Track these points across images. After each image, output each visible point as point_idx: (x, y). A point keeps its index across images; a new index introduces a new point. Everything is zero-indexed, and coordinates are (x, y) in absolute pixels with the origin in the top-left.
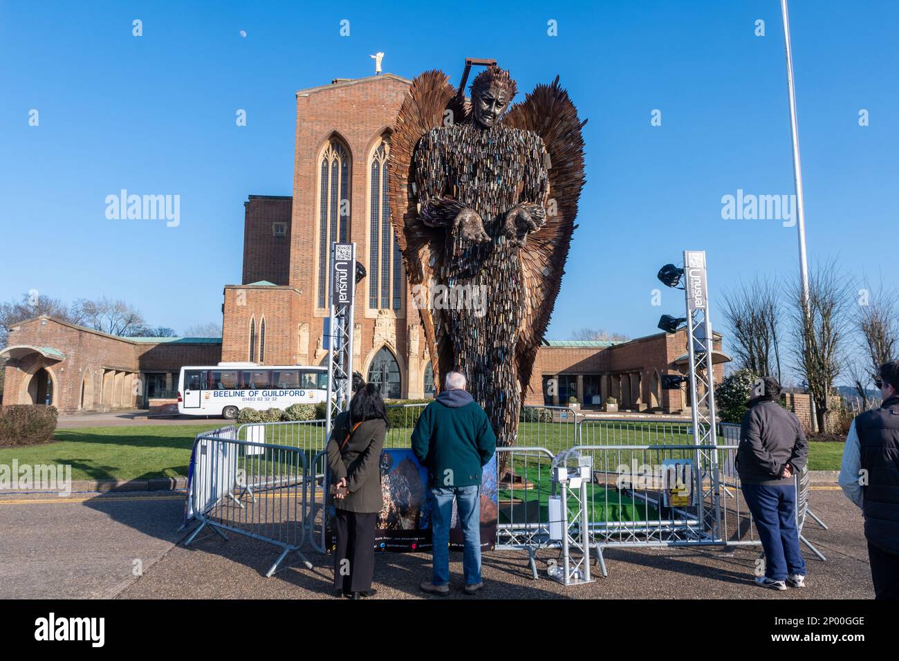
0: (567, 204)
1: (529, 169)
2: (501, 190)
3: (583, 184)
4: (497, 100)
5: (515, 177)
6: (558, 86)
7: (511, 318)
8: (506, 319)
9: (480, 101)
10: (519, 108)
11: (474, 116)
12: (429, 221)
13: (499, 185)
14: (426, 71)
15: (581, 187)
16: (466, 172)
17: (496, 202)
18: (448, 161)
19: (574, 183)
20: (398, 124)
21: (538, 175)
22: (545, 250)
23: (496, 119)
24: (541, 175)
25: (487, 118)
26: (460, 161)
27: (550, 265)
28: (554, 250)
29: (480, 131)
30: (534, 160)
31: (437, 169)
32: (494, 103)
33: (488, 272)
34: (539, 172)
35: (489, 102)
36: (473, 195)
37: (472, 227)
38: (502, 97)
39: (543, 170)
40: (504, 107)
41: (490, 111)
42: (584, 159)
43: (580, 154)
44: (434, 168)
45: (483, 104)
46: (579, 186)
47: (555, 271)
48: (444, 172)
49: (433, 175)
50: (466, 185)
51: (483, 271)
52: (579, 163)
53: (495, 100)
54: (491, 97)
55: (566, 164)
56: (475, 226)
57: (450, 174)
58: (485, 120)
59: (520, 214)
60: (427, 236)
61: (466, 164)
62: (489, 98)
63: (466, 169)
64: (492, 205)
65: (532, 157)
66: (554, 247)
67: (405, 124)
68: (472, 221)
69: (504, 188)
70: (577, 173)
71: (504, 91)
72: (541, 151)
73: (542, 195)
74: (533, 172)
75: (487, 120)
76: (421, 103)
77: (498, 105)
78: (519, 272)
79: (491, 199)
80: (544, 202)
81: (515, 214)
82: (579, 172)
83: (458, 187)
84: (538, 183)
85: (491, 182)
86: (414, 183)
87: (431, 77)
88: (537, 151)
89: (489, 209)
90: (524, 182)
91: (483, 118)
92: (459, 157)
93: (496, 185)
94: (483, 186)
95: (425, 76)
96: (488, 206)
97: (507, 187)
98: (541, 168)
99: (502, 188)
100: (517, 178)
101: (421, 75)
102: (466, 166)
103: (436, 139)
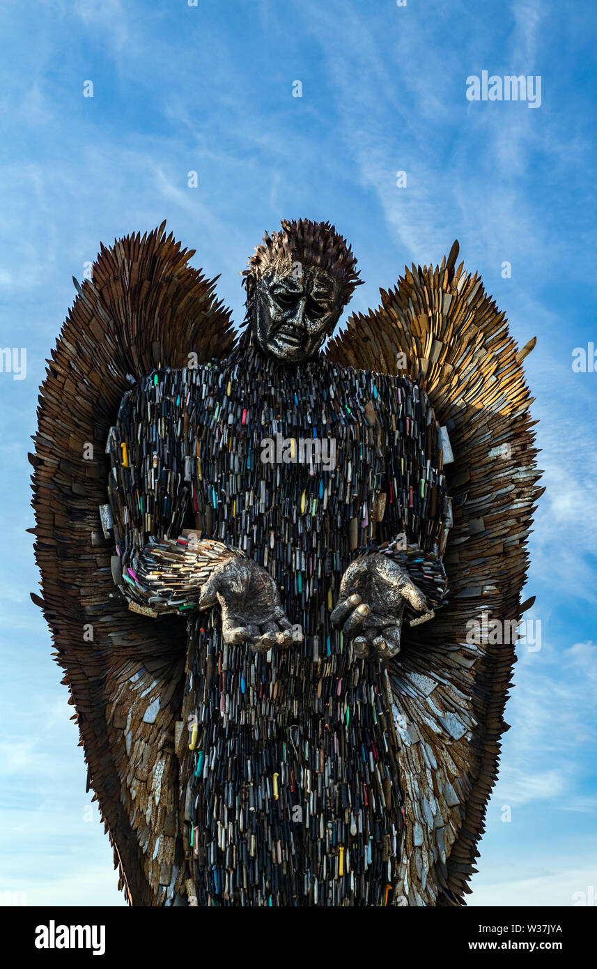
0: (500, 549)
1: (398, 463)
2: (330, 513)
3: (535, 497)
4: (309, 298)
5: (363, 482)
6: (456, 266)
7: (368, 859)
8: (353, 866)
9: (267, 301)
10: (364, 323)
11: (255, 339)
12: (143, 600)
13: (321, 502)
14: (134, 234)
15: (532, 505)
16: (236, 470)
17: (314, 545)
18: (190, 445)
19: (514, 497)
20: (59, 356)
21: (421, 477)
22: (449, 670)
23: (309, 346)
24: (428, 478)
25: (285, 341)
26: (218, 444)
27: (467, 710)
28: (473, 668)
29: (271, 374)
30: (409, 442)
31: (162, 468)
32: (302, 304)
33: (302, 733)
34: (424, 471)
35: (288, 302)
36: (255, 527)
37: (251, 607)
38: (322, 290)
39: (432, 465)
40: (327, 314)
41: (292, 324)
42: (535, 434)
43: (522, 423)
44: (155, 465)
45: (275, 307)
46: (526, 501)
47: (481, 725)
48: (179, 474)
49: (152, 481)
50: (235, 504)
51: (287, 730)
52: (524, 447)
53: (305, 297)
54: (292, 291)
55: (490, 450)
56: (259, 604)
57: (194, 477)
58: (282, 347)
59: (379, 570)
60: (138, 643)
61: (234, 450)
62: (287, 292)
63: (234, 462)
64: (305, 553)
65: (403, 434)
66: (474, 662)
67: (80, 357)
68: (250, 590)
69: (334, 510)
70: (518, 471)
71: (326, 275)
72: (425, 420)
73: (434, 528)
74: (409, 469)
75: (287, 347)
76: (121, 309)
77: (313, 310)
78: (386, 729)
79: (301, 537)
80: (439, 544)
81: (366, 568)
82: (524, 468)
83: (216, 510)
84: (423, 495)
85: (301, 495)
86: (106, 507)
87: (145, 250)
88: (416, 420)
89: (299, 562)
90: (385, 494)
91: (277, 340)
92: (217, 436)
93: (315, 500)
94: (281, 505)
95: (129, 244)
96: (294, 556)
97: (343, 508)
98: (429, 462)
99: (331, 509)
100: (368, 485)
101: (118, 241)
102: (234, 455)
103: (159, 394)
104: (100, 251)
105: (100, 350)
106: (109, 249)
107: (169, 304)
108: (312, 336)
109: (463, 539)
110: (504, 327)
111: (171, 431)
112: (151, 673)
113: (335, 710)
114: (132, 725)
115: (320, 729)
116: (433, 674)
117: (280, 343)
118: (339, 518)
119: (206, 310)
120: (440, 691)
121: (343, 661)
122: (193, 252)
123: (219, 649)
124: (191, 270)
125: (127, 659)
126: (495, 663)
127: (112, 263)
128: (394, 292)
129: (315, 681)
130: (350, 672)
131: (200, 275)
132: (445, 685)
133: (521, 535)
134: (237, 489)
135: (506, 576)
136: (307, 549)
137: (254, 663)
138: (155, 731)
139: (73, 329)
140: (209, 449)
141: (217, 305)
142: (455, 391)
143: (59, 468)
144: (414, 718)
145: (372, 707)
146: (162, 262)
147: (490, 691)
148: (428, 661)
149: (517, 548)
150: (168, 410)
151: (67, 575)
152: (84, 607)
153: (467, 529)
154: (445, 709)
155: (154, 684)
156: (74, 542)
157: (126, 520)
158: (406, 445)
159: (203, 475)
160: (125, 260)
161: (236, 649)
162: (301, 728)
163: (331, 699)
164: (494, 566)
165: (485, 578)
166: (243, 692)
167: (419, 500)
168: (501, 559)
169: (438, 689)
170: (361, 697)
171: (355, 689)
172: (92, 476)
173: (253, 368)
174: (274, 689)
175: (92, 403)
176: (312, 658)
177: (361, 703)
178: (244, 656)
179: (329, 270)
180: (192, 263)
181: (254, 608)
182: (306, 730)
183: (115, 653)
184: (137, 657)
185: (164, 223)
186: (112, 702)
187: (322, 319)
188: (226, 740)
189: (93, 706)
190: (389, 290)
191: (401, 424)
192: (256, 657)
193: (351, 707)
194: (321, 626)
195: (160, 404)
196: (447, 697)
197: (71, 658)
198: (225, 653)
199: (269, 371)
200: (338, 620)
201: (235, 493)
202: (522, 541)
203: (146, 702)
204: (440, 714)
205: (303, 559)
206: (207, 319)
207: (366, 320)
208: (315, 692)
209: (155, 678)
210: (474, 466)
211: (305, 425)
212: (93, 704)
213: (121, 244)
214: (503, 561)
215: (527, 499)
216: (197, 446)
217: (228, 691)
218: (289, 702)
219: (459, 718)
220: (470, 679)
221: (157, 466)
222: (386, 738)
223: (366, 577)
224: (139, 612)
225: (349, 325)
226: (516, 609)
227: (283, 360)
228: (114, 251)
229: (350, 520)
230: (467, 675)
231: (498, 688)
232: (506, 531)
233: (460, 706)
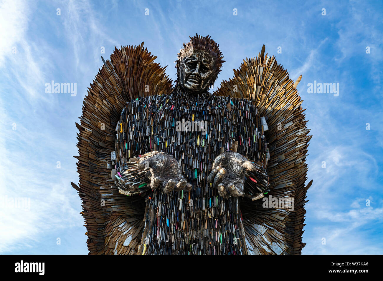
1: (243, 129)
2: (211, 145)
3: (307, 141)
4: (201, 63)
5: (226, 133)
6: (265, 56)
9: (184, 67)
10: (227, 84)
11: (180, 85)
13: (207, 140)
14: (130, 46)
15: (307, 144)
16: (167, 127)
17: (203, 158)
18: (149, 121)
19: (298, 142)
20: (94, 87)
21: (254, 134)
22: (273, 222)
23: (202, 84)
24: (257, 135)
25: (191, 81)
26: (160, 118)
27: (283, 241)
28: (285, 220)
29: (186, 97)
30: (247, 121)
31: (136, 131)
32: (198, 66)
33: (198, 247)
34: (255, 132)
35: (192, 65)
36: (176, 152)
37: (167, 175)
38: (206, 60)
39: (259, 130)
40: (210, 71)
41: (194, 74)
42: (305, 115)
43: (298, 111)
44: (133, 130)
45: (187, 68)
46: (304, 143)
47: (290, 247)
48: (144, 134)
49: (131, 136)
50: (167, 142)
51: (191, 246)
52: (300, 121)
53: (199, 63)
54: (194, 60)
55: (285, 125)
56: (171, 173)
57: (150, 134)
58: (190, 85)
59: (231, 157)
60: (124, 211)
61: (167, 119)
62: (192, 61)
63: (167, 124)
64: (199, 161)
65: (245, 118)
66: (284, 217)
67: (105, 90)
68: (166, 166)
69: (213, 144)
70: (299, 131)
71: (208, 54)
72: (255, 113)
73: (261, 156)
74: (248, 130)
75: (192, 84)
76: (124, 75)
77: (203, 69)
78: (241, 246)
79: (197, 155)
80: (264, 163)
81: (225, 156)
82: (301, 130)
83: (158, 146)
84: (255, 141)
85: (198, 138)
86: (114, 152)
87: (135, 53)
88: (250, 112)
89: (196, 165)
90: (237, 141)
91: (188, 82)
92: (160, 115)
93: (204, 140)
94: (188, 142)
95: (128, 50)
96: (193, 162)
97: (217, 143)
98: (257, 128)
99: (211, 143)
100: (229, 135)
101: (123, 47)
102: (167, 121)
103: (137, 104)
104: (115, 50)
105: (114, 89)
106: (119, 50)
107: (146, 76)
108: (203, 79)
109: (276, 164)
110: (287, 75)
111: (142, 118)
112: (130, 223)
113: (215, 235)
114: (118, 247)
115: (207, 245)
116: (264, 224)
117: (189, 83)
118: (215, 147)
119: (162, 79)
120: (269, 232)
121: (218, 211)
122: (156, 57)
123: (157, 206)
124: (155, 64)
125: (119, 217)
126: (295, 217)
127: (120, 56)
128: (239, 70)
129: (204, 221)
130: (222, 217)
131: (159, 66)
132: (271, 229)
133: (303, 158)
134: (168, 135)
135: (297, 177)
136: (200, 159)
137: (173, 211)
138: (129, 250)
139: (101, 78)
140: (156, 121)
141: (166, 77)
142: (268, 105)
143: (92, 134)
144: (257, 245)
145: (234, 235)
146: (142, 59)
147: (294, 230)
148: (262, 218)
149: (301, 164)
150: (141, 110)
151: (94, 180)
152: (101, 194)
153: (277, 160)
154: (272, 241)
155: (130, 228)
156: (98, 166)
157: (120, 155)
158: (246, 122)
159: (154, 132)
160: (126, 56)
161: (165, 205)
162: (198, 245)
163: (212, 230)
164: (291, 173)
165: (287, 179)
166: (168, 226)
167: (253, 143)
168: (294, 170)
169: (268, 231)
170: (228, 229)
171: (225, 225)
172: (109, 140)
173: (179, 95)
174: (183, 224)
175: (110, 110)
176: (202, 208)
177: (228, 232)
178: (169, 208)
179: (209, 52)
180: (155, 61)
181: (168, 175)
182: (200, 246)
183: (113, 215)
184: (123, 216)
185: (143, 43)
186: (109, 236)
187: (207, 73)
188: (159, 250)
189: (98, 237)
190: (237, 69)
191: (244, 114)
192: (174, 208)
193: (223, 234)
194: (207, 194)
195: (137, 108)
196: (272, 235)
197: (90, 214)
198: (160, 207)
199: (185, 96)
200: (211, 180)
201: (167, 137)
202: (303, 160)
203: (126, 236)
204: (269, 243)
205: (198, 163)
206: (162, 83)
207: (228, 83)
208: (204, 226)
209: (131, 226)
210: (278, 133)
211: (199, 110)
212: (98, 236)
213: (124, 49)
214: (295, 171)
215: (304, 142)
216: (152, 120)
217: (161, 226)
218: (191, 231)
219: (279, 245)
220: (283, 225)
221: (134, 130)
222: (242, 251)
223: (225, 161)
224: (123, 193)
225: (221, 86)
226: (303, 190)
227: (191, 90)
228: (121, 51)
229: (221, 149)
230: (282, 224)
231: (298, 227)
232: (295, 157)
233: (279, 239)
